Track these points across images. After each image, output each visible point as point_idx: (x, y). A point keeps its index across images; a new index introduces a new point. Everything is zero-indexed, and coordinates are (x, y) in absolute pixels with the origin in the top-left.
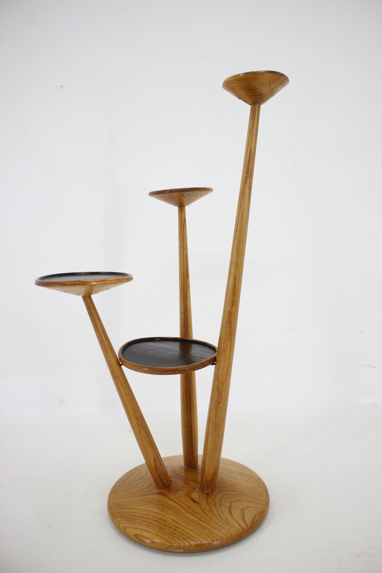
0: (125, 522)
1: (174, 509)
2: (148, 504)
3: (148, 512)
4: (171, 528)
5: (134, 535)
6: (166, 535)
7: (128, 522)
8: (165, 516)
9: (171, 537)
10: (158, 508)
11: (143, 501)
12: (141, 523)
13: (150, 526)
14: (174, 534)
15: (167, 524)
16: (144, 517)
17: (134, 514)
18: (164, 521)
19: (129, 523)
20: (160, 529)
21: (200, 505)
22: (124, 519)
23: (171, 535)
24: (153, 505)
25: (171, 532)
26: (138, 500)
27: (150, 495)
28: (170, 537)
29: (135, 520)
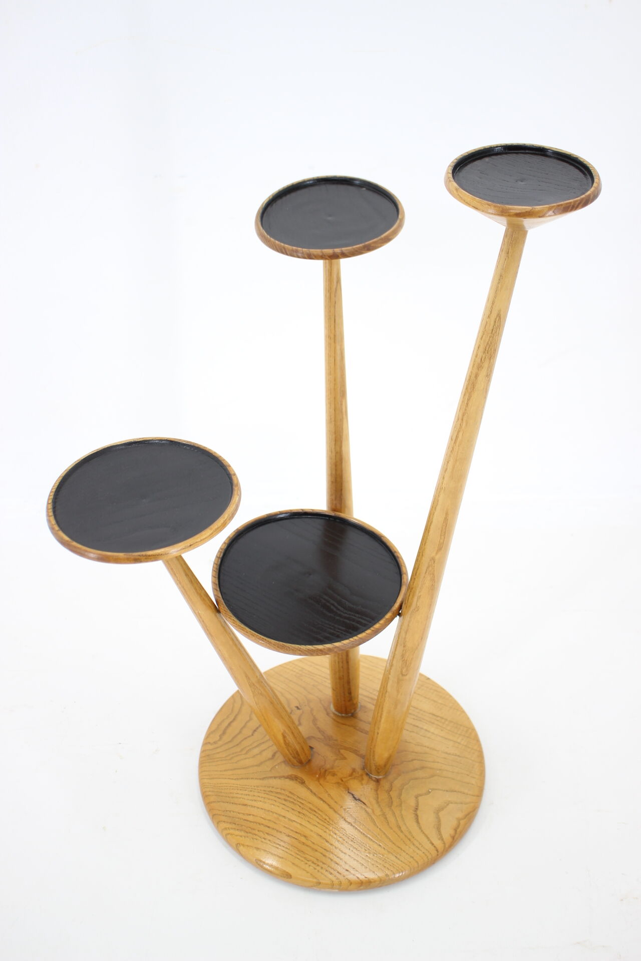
0: (237, 833)
1: (320, 812)
2: (273, 798)
3: (275, 815)
4: (316, 851)
5: (256, 860)
6: (310, 866)
7: (242, 833)
8: (306, 827)
9: (319, 868)
10: (293, 809)
11: (265, 791)
12: (265, 839)
13: (280, 845)
14: (324, 863)
15: (309, 843)
16: (269, 827)
17: (251, 818)
18: (305, 836)
19: (245, 837)
20: (298, 852)
21: (364, 806)
22: (234, 826)
23: (318, 865)
24: (284, 802)
25: (317, 859)
26: (256, 787)
27: (275, 777)
28: (315, 869)
29: (254, 832)
